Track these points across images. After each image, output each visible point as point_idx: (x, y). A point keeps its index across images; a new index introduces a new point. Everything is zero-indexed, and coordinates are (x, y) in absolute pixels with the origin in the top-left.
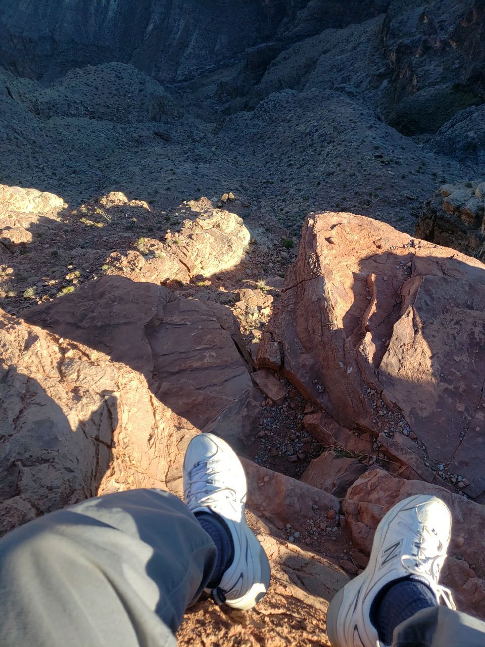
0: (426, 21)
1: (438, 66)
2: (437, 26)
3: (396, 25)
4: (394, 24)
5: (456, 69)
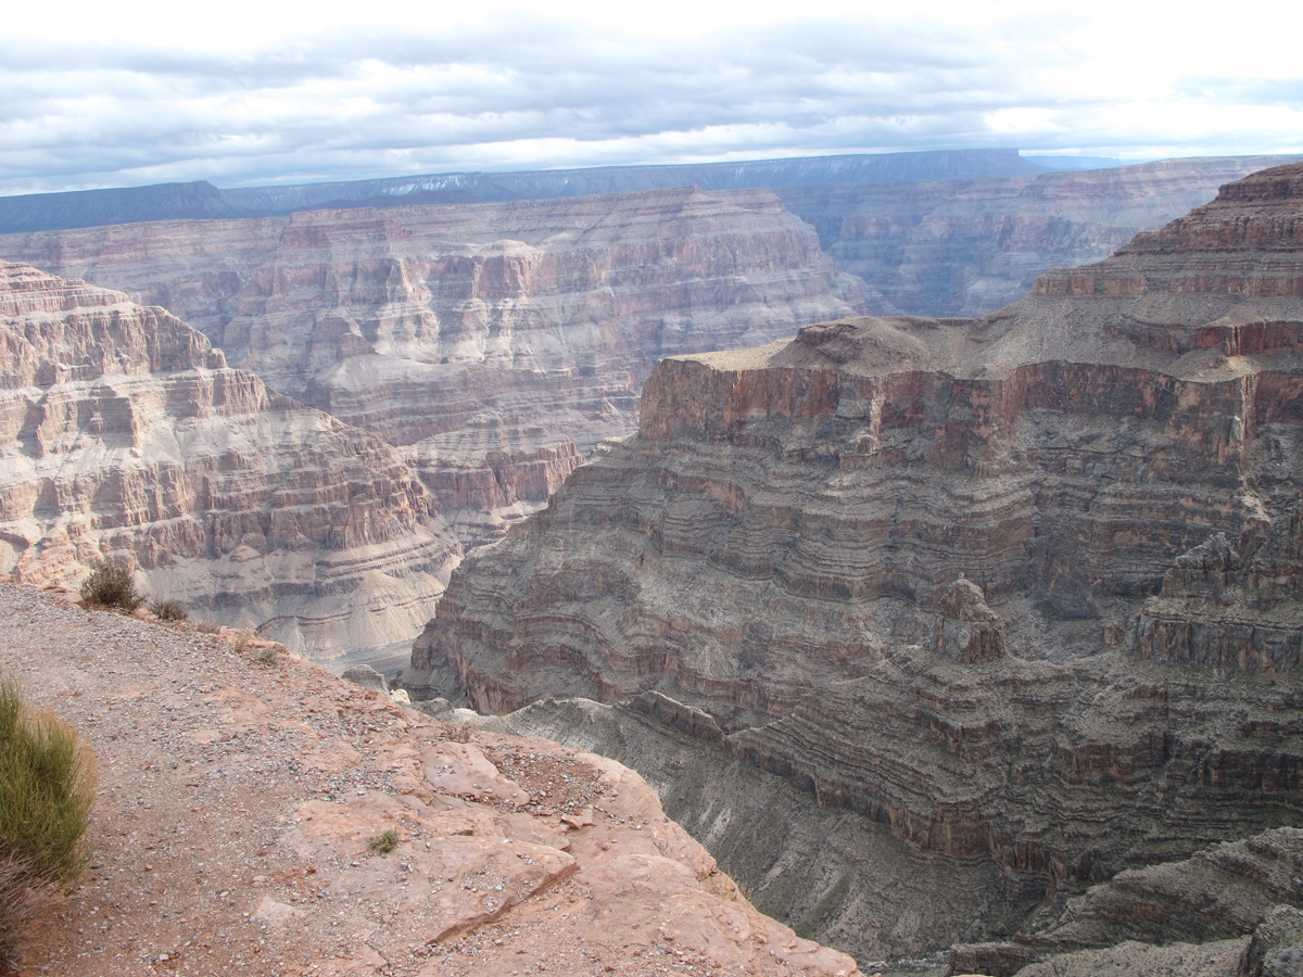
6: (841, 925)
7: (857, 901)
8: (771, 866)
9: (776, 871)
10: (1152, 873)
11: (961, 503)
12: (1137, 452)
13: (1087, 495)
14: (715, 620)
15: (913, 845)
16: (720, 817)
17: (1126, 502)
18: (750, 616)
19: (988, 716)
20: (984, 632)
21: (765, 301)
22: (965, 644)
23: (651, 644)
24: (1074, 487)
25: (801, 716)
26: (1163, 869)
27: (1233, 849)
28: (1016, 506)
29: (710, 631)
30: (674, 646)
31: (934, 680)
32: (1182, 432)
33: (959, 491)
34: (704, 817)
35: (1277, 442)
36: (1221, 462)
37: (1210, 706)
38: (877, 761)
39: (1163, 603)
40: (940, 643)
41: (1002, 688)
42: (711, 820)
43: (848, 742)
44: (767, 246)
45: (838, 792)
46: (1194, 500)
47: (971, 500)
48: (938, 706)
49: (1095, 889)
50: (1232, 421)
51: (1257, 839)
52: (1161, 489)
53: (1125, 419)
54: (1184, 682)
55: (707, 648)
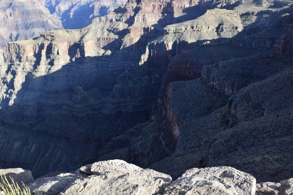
0: (142, 146)
1: (147, 161)
2: (146, 147)
3: (133, 148)
4: (132, 148)
5: (153, 161)
6: (62, 162)
7: (65, 156)
8: (46, 154)
9: (47, 154)
10: (118, 137)
11: (81, 70)
12: (115, 56)
13: (107, 65)
14: (30, 103)
15: (75, 142)
16: (33, 146)
17: (114, 66)
18: (38, 101)
19: (86, 113)
20: (83, 97)
21: (38, 27)
22: (79, 99)
23: (15, 111)
24: (104, 64)
25: (48, 120)
26: (120, 136)
27: (131, 130)
28: (93, 69)
29: (29, 106)
30: (21, 110)
31: (74, 108)
32: (124, 50)
33: (80, 67)
34: (30, 147)
35: (142, 51)
36: (131, 56)
37: (127, 104)
38: (65, 127)
39: (117, 85)
40: (75, 100)
41: (88, 107)
42: (32, 147)
43: (58, 124)
44: (36, 13)
45: (58, 135)
46: (127, 64)
47: (83, 69)
48: (76, 113)
49: (109, 143)
50: (132, 47)
51: (135, 127)
52: (121, 62)
53: (113, 49)
54: (123, 100)
55: (29, 110)
